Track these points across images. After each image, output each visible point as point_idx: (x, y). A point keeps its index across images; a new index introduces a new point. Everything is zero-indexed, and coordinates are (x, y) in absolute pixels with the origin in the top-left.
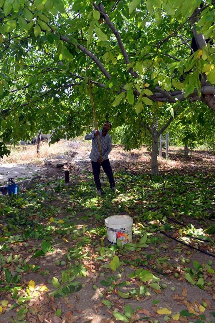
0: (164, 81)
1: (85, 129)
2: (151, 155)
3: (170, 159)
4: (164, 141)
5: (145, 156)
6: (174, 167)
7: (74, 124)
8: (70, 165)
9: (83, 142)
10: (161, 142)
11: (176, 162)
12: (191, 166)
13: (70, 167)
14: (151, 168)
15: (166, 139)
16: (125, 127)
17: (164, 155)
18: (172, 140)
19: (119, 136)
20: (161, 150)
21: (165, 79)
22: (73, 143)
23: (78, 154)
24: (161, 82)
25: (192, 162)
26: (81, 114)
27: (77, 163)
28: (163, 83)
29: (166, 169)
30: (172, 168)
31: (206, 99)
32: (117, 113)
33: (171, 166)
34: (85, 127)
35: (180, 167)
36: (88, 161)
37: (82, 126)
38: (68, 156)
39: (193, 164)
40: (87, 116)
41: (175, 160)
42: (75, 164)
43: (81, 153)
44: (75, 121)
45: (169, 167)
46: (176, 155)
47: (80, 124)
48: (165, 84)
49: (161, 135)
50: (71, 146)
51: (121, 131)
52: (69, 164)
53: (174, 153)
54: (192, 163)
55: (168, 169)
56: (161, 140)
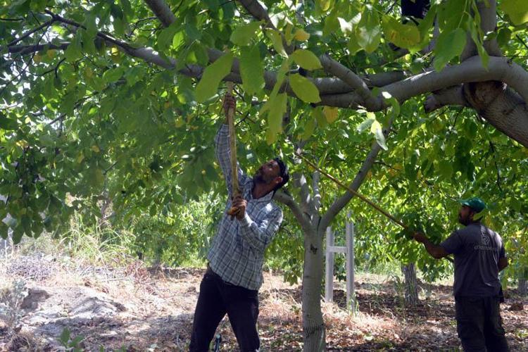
0: (358, 18)
1: (80, 206)
2: (298, 296)
3: (361, 310)
4: (340, 250)
5: (280, 301)
6: (376, 336)
7: (42, 190)
8: (14, 338)
9: (67, 258)
10: (331, 253)
11: (382, 320)
12: (431, 333)
13: (15, 341)
14: (301, 340)
15: (344, 245)
16: (216, 202)
17: (339, 298)
18: (366, 247)
19: (191, 238)
20: (332, 282)
21: (360, 14)
22: (31, 260)
23: (48, 296)
24: (347, 20)
25: (434, 322)
26: (68, 155)
27: (44, 329)
28: (354, 25)
29: (352, 341)
30: (370, 338)
31: (481, 99)
32: (192, 149)
33: (365, 332)
34: (80, 199)
35: (397, 336)
36: (85, 319)
37: (68, 194)
38: (11, 305)
39: (439, 326)
40: (87, 160)
41: (377, 313)
42: (36, 331)
43: (60, 291)
44: (42, 180)
45: (360, 337)
46: (380, 298)
47: (63, 190)
48: (361, 29)
49: (329, 229)
50: (23, 271)
51: (198, 223)
52: (11, 332)
53: (373, 292)
54: (433, 325)
55: (357, 342)
56: (331, 249)
